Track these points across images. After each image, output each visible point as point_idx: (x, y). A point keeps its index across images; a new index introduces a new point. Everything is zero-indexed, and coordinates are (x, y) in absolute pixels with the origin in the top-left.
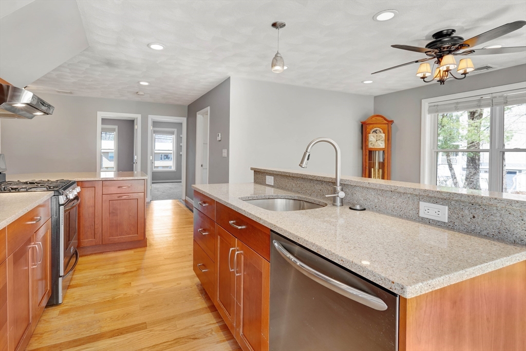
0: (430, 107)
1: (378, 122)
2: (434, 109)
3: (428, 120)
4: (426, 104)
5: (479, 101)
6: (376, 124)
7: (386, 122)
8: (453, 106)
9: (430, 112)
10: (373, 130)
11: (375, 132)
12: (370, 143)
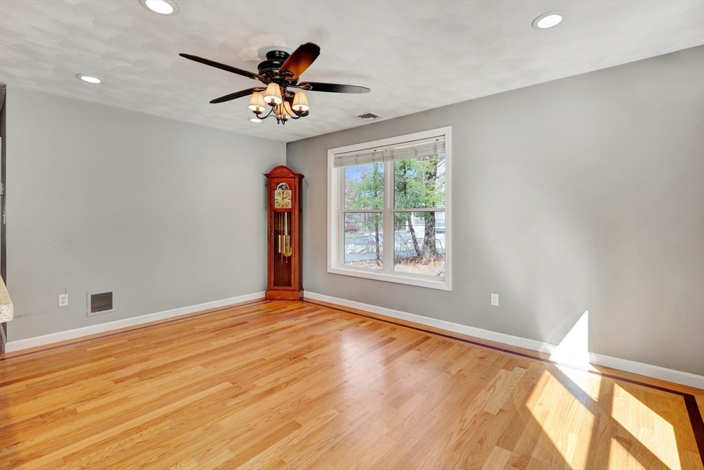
0: (336, 158)
1: (284, 175)
2: (340, 162)
3: (334, 173)
4: (331, 155)
5: (373, 154)
6: (282, 177)
7: (293, 176)
8: (354, 159)
9: (336, 165)
10: (279, 186)
11: (281, 187)
12: (276, 201)
